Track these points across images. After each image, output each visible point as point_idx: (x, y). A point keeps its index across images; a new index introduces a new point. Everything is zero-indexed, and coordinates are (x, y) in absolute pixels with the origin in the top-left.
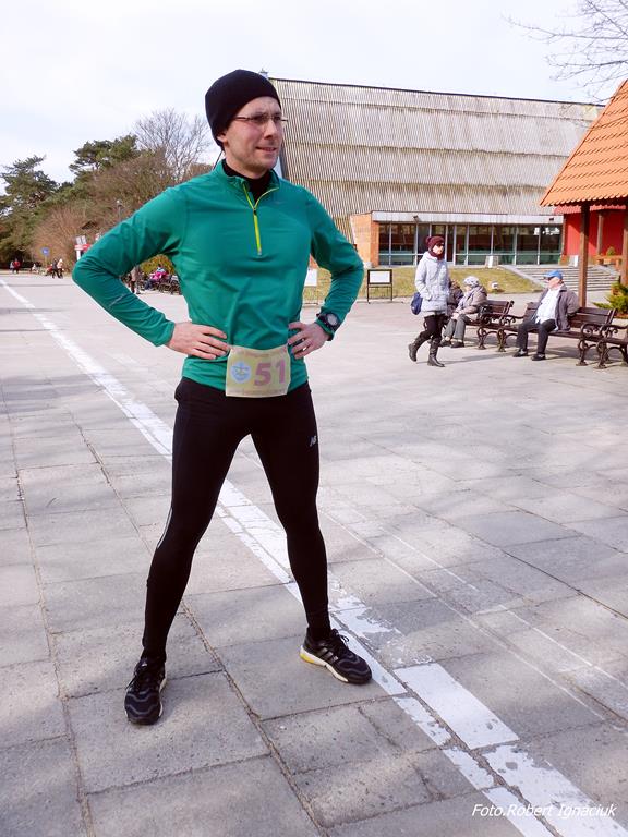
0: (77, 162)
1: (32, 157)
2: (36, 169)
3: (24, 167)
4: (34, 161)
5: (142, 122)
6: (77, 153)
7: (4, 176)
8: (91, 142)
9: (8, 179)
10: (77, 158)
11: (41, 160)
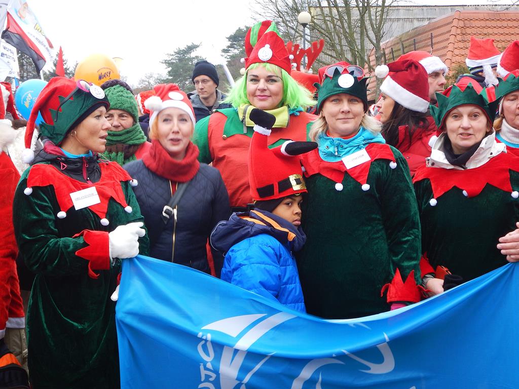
0: (229, 47)
1: (190, 44)
2: (193, 54)
3: (184, 53)
4: (191, 48)
6: (230, 38)
7: (166, 62)
8: (242, 28)
9: (168, 63)
10: (229, 43)
11: (197, 46)
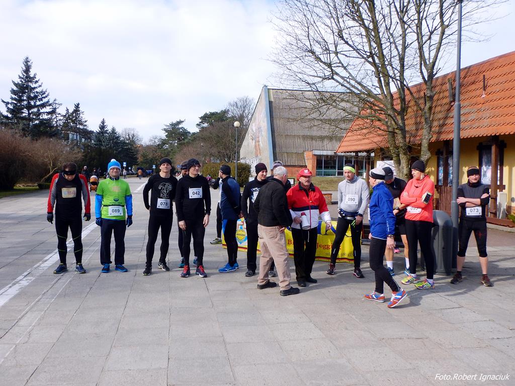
0: (200, 123)
2: (180, 126)
3: (175, 125)
4: (180, 122)
5: (232, 103)
6: (201, 118)
8: (208, 113)
9: (166, 130)
10: (200, 121)
11: (183, 122)
